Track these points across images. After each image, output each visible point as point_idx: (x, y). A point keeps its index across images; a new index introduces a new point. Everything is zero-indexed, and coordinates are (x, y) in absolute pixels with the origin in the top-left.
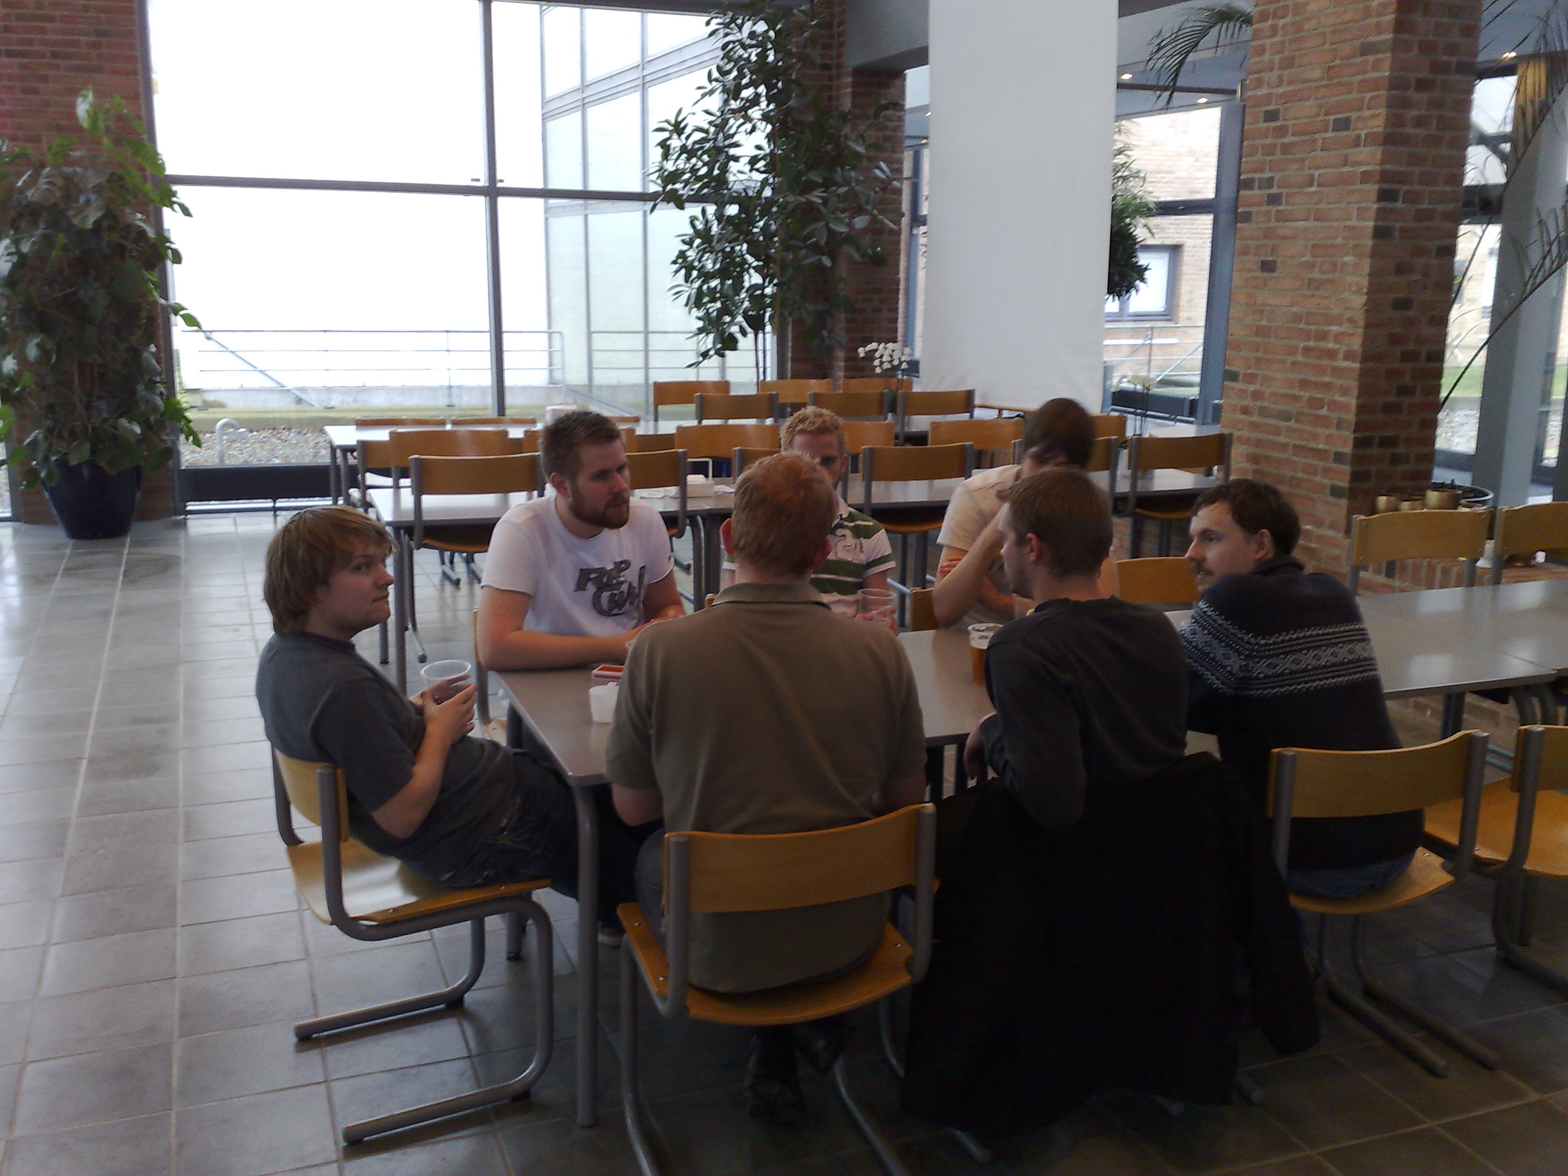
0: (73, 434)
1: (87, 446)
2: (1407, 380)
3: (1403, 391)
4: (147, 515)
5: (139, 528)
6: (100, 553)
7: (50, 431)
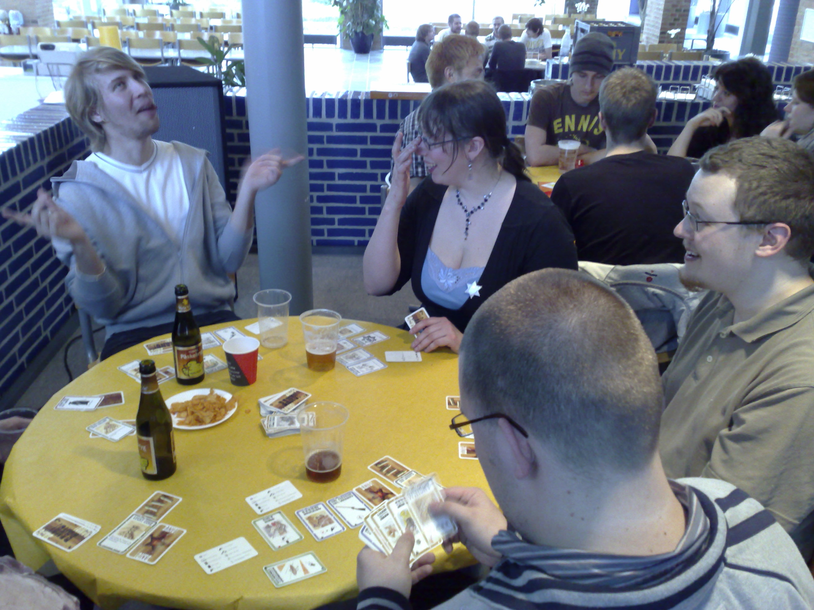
0: (358, 24)
1: (362, 27)
2: (677, 17)
3: (675, 20)
4: (374, 49)
5: (371, 52)
6: (363, 57)
7: (353, 23)
